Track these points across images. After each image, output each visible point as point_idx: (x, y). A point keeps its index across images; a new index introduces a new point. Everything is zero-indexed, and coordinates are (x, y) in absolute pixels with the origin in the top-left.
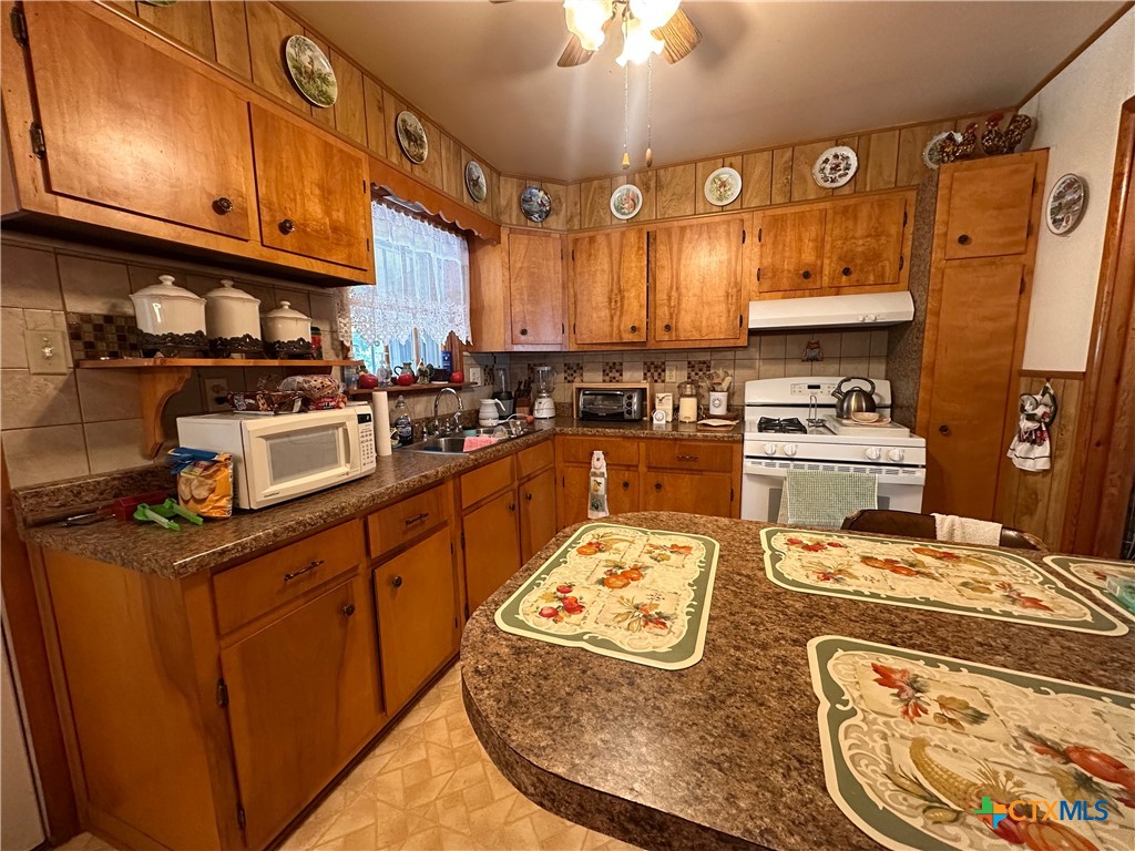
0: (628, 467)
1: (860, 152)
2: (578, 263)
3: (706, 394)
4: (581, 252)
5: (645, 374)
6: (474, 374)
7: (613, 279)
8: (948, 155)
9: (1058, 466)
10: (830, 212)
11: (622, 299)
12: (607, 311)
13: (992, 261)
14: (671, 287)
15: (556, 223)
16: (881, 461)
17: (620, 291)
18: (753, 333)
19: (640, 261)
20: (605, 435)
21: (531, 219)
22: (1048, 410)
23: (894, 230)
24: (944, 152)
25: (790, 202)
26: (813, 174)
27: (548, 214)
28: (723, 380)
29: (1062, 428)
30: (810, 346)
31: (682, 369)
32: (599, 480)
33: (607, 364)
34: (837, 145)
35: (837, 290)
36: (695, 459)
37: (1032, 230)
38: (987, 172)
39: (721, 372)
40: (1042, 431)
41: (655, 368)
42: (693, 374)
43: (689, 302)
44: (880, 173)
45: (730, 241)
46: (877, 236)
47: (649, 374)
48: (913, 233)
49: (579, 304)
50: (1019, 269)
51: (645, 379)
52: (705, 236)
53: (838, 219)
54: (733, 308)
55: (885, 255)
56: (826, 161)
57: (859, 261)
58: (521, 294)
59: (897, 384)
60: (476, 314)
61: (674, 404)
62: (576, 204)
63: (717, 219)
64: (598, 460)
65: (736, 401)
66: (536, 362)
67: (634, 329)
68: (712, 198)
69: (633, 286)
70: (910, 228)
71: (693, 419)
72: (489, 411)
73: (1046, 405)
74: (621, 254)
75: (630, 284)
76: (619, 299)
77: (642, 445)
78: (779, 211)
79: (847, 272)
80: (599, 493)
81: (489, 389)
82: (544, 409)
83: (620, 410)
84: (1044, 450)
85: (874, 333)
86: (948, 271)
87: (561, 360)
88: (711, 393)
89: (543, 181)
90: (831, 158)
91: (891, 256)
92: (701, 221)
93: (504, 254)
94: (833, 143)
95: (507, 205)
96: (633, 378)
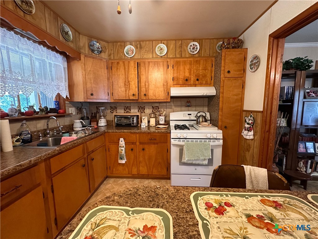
0: (133, 143)
1: (200, 45)
2: (113, 71)
3: (158, 117)
4: (114, 67)
5: (138, 110)
6: (72, 110)
7: (126, 78)
8: (223, 47)
9: (256, 138)
10: (193, 61)
11: (129, 84)
12: (124, 88)
13: (236, 78)
14: (146, 82)
15: (104, 56)
16: (211, 138)
17: (128, 82)
18: (172, 97)
19: (135, 71)
20: (124, 132)
21: (94, 53)
22: (252, 122)
23: (209, 68)
24: (222, 47)
25: (181, 57)
26: (187, 49)
27: (101, 52)
28: (163, 112)
29: (256, 127)
30: (188, 102)
31: (150, 109)
32: (122, 149)
33: (125, 107)
34: (194, 41)
35: (195, 85)
36: (155, 139)
37: (244, 71)
38: (234, 53)
39: (162, 110)
40: (251, 128)
41: (142, 108)
42: (154, 110)
43: (152, 87)
44: (205, 51)
45: (164, 67)
46: (205, 70)
47: (140, 110)
48: (214, 70)
49: (114, 85)
50: (242, 81)
51: (138, 112)
52: (156, 65)
53: (195, 63)
54: (166, 89)
55: (207, 76)
56: (191, 46)
57: (201, 77)
58: (91, 80)
59: (211, 113)
60: (71, 87)
61: (148, 120)
62: (112, 50)
63: (160, 60)
64: (122, 141)
65: (167, 119)
66: (100, 106)
67: (134, 95)
68: (158, 53)
69: (133, 80)
70: (213, 68)
71: (154, 125)
72: (78, 125)
73: (252, 120)
74: (128, 69)
75: (132, 79)
76: (128, 84)
77: (138, 135)
78: (178, 60)
79: (198, 80)
80: (122, 153)
81: (79, 116)
82: (102, 123)
83: (130, 123)
84: (252, 133)
85: (204, 99)
86: (225, 81)
87: (109, 105)
88: (160, 117)
89: (99, 40)
90: (192, 45)
91: (209, 76)
92: (155, 60)
93: (82, 64)
94: (193, 40)
95: (83, 46)
96: (134, 112)
